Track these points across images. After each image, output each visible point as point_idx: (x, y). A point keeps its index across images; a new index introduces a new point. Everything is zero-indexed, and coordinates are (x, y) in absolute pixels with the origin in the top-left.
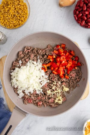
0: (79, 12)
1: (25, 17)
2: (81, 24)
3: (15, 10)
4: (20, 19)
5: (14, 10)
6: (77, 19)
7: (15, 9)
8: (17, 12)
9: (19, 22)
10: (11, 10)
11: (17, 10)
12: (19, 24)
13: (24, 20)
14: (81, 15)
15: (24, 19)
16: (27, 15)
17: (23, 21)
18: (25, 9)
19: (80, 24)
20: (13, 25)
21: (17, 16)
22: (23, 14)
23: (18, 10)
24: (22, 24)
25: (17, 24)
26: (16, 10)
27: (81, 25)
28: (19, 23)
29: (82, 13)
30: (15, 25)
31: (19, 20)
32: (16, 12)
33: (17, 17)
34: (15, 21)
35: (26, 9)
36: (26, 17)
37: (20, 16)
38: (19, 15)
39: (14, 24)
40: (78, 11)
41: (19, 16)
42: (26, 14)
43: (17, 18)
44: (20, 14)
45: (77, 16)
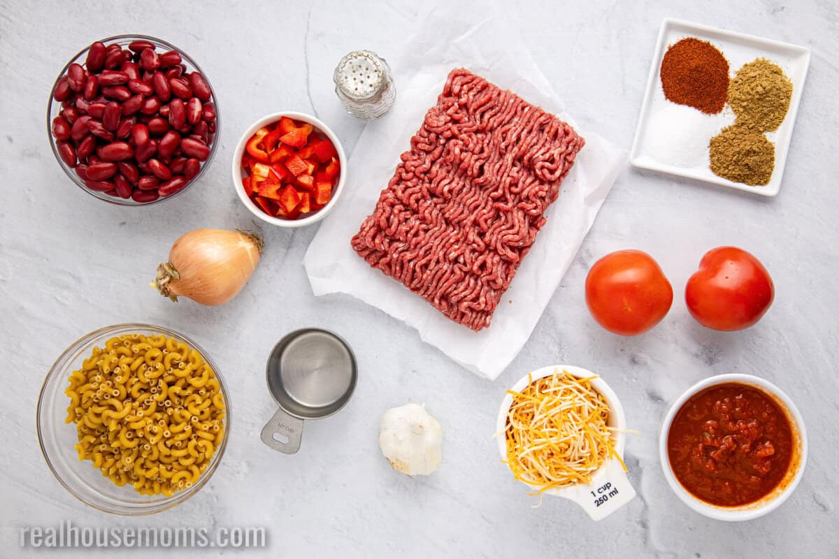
0: (142, 173)
1: (177, 356)
2: (200, 154)
3: (134, 400)
4: (181, 382)
5: (136, 404)
6: (177, 181)
7: (128, 396)
8: (146, 391)
9: (197, 391)
10: (131, 418)
11: (134, 391)
12: (208, 391)
13: (194, 362)
14: (155, 163)
15: (187, 362)
16: (169, 345)
17: (195, 367)
18: (136, 348)
19: (199, 159)
20: (208, 425)
21: (168, 398)
22: (159, 366)
23: (137, 386)
24: (210, 378)
25: (208, 403)
26: (135, 394)
27: (206, 155)
28: (203, 391)
29: (147, 160)
30: (207, 412)
31: (189, 391)
32: (144, 397)
33: (172, 396)
34: (191, 407)
35: (138, 341)
36: (180, 351)
37: (170, 378)
38: (162, 383)
39: (203, 417)
40: (139, 179)
41: (170, 384)
42: (161, 349)
43: (176, 400)
44: (161, 377)
45: (162, 181)
